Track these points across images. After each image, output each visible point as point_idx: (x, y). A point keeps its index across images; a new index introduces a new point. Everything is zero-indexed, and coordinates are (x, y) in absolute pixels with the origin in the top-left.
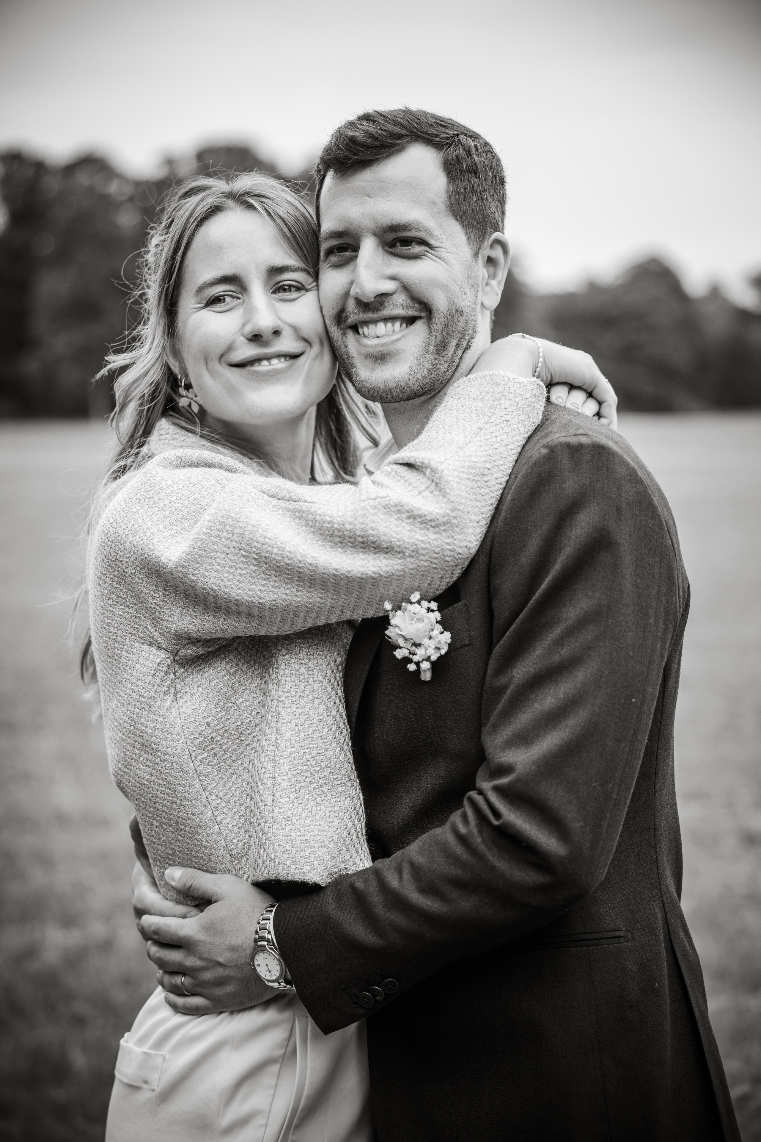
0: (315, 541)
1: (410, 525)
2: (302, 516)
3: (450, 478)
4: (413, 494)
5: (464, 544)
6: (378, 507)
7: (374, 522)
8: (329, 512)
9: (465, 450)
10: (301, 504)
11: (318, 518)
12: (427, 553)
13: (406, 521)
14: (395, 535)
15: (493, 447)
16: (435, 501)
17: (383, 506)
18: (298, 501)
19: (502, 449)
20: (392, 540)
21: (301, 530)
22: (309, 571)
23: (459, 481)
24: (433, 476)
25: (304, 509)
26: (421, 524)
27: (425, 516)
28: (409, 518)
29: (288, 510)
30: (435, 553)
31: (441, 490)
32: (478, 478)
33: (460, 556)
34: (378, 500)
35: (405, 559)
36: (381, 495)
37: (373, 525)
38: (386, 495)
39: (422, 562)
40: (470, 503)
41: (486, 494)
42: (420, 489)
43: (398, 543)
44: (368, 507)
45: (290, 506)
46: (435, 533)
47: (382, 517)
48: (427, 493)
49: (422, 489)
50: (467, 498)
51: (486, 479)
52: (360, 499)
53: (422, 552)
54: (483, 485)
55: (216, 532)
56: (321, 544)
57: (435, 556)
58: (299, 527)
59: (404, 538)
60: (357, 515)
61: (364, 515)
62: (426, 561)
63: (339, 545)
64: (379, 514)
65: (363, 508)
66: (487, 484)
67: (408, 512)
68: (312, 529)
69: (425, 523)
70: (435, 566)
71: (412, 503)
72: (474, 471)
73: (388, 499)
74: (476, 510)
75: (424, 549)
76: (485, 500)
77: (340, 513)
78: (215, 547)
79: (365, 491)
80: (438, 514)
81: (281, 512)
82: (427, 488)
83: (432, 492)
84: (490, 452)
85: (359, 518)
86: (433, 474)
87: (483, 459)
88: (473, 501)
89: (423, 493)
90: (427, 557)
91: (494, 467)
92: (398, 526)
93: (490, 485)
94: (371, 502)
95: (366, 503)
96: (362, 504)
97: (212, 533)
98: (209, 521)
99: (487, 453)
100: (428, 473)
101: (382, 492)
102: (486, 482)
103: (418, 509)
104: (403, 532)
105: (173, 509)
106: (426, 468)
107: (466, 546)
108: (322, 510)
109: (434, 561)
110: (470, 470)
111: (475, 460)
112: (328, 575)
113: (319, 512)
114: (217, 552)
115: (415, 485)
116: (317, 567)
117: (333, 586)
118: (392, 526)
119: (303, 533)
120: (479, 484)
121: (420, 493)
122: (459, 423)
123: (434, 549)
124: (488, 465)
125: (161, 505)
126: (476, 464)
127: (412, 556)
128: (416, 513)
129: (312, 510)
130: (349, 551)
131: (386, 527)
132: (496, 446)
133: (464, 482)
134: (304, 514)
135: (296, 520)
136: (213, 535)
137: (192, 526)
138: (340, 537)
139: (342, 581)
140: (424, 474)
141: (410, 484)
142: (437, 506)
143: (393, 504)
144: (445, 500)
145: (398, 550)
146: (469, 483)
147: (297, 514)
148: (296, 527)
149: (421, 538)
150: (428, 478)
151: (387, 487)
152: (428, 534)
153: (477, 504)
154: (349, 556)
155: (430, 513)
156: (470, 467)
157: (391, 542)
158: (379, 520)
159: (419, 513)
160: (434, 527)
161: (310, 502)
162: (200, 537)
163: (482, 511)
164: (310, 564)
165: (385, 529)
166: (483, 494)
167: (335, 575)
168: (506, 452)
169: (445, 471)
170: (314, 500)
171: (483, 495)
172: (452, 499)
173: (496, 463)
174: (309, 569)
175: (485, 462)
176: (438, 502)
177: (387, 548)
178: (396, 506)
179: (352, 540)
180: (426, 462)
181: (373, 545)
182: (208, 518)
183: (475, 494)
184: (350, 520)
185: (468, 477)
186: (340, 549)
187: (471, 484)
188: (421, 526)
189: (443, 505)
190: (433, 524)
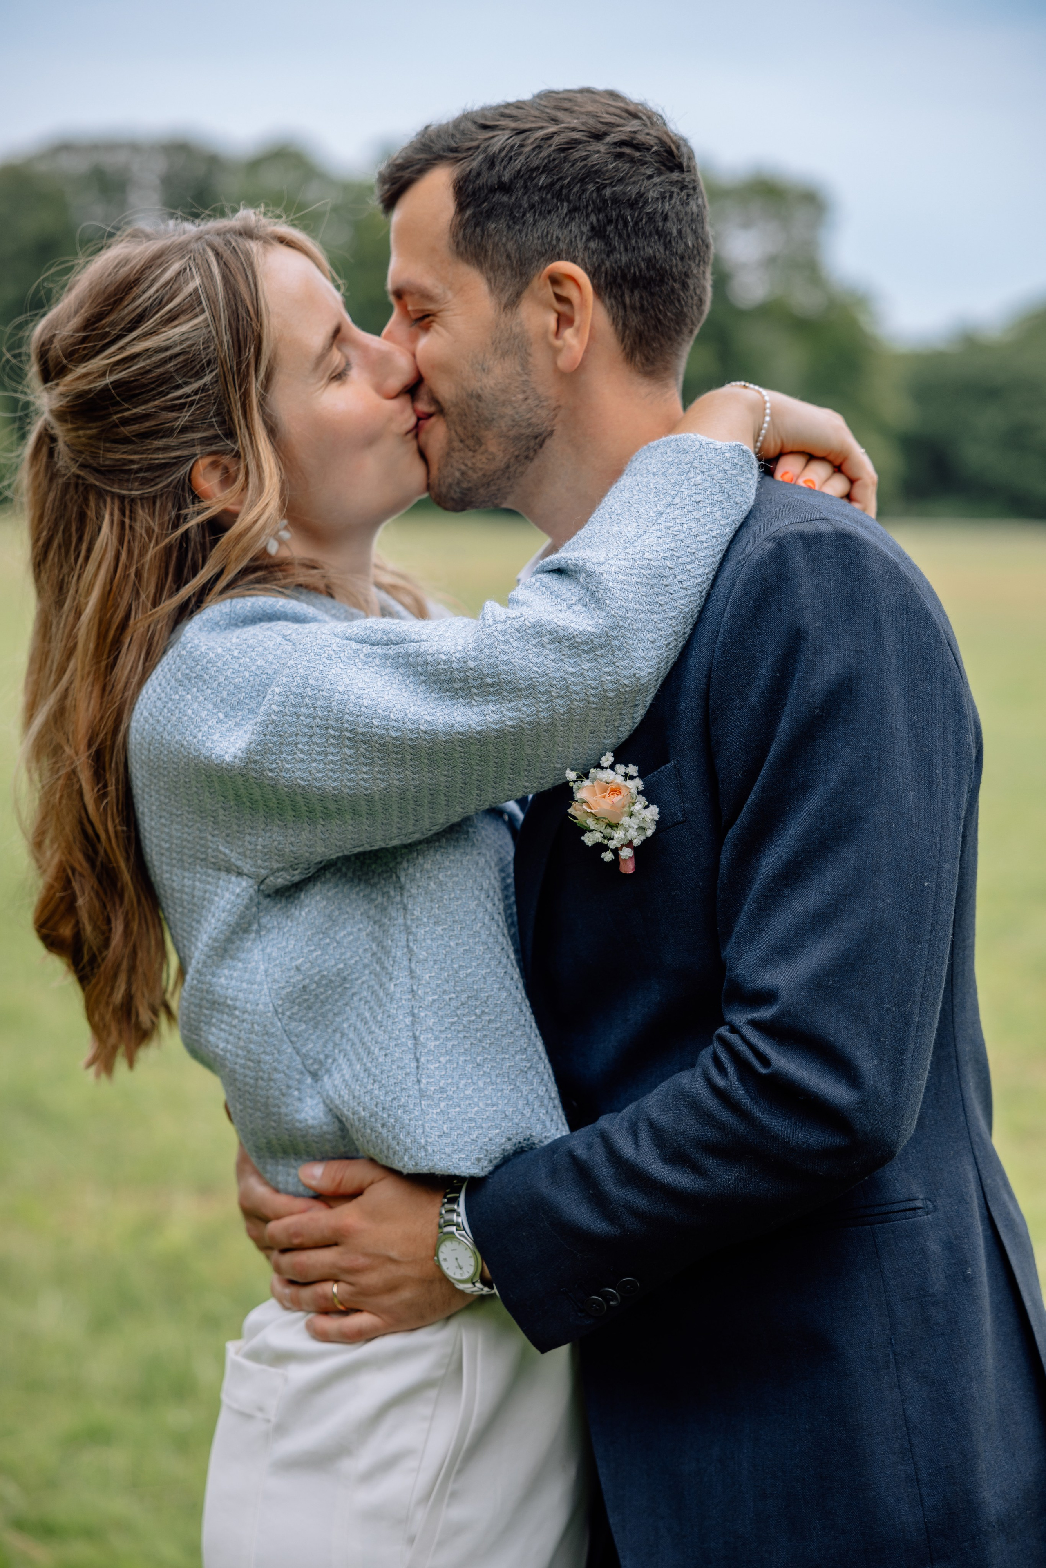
0: (428, 694)
1: (555, 653)
2: (407, 663)
3: (611, 584)
4: (560, 608)
5: (630, 672)
6: (509, 631)
7: (505, 653)
8: (444, 649)
9: (636, 544)
10: (406, 646)
11: (429, 658)
12: (582, 689)
13: (548, 646)
14: (536, 669)
15: (676, 538)
16: (589, 616)
17: (516, 629)
18: (402, 642)
19: (689, 541)
20: (532, 675)
21: (408, 682)
22: (425, 743)
23: (625, 587)
24: (588, 583)
25: (411, 650)
26: (570, 650)
27: (574, 637)
28: (552, 642)
29: (386, 657)
30: (592, 688)
31: (597, 602)
32: (655, 581)
33: (627, 689)
34: (510, 622)
35: (551, 701)
36: (514, 616)
37: (505, 658)
38: (519, 615)
39: (576, 703)
40: (643, 615)
41: (666, 603)
42: (570, 602)
43: (540, 680)
44: (496, 633)
45: (390, 651)
46: (589, 661)
47: (515, 644)
48: (579, 607)
49: (573, 602)
50: (636, 610)
51: (665, 583)
52: (484, 625)
53: (574, 688)
54: (661, 591)
55: (291, 709)
56: (437, 696)
57: (593, 692)
58: (405, 678)
59: (548, 672)
60: (483, 646)
61: (492, 645)
62: (580, 701)
63: (461, 693)
64: (511, 640)
65: (490, 636)
66: (667, 589)
67: (550, 633)
68: (423, 678)
69: (575, 647)
70: (594, 706)
71: (555, 620)
72: (649, 572)
73: (523, 619)
74: (651, 626)
75: (575, 684)
76: (665, 611)
77: (460, 648)
78: (294, 729)
79: (490, 614)
80: (592, 634)
81: (377, 661)
82: (580, 600)
83: (585, 606)
84: (673, 544)
85: (486, 650)
86: (588, 580)
87: (662, 554)
88: (646, 614)
89: (574, 607)
90: (582, 695)
91: (677, 566)
92: (538, 655)
93: (671, 591)
94: (500, 627)
95: (493, 628)
96: (488, 631)
97: (287, 710)
98: (280, 694)
99: (668, 546)
100: (581, 580)
101: (514, 613)
102: (667, 586)
103: (564, 629)
104: (546, 663)
105: (232, 687)
106: (580, 572)
107: (634, 675)
108: (434, 648)
109: (592, 699)
110: (643, 571)
111: (650, 557)
112: (452, 742)
113: (430, 651)
114: (297, 735)
115: (564, 597)
116: (435, 734)
117: (461, 757)
118: (531, 656)
119: (411, 685)
120: (656, 590)
121: (569, 607)
122: (632, 509)
123: (589, 682)
124: (669, 563)
125: (215, 685)
126: (652, 562)
127: (562, 696)
128: (561, 633)
129: (421, 650)
130: (474, 703)
131: (522, 658)
132: (682, 536)
133: (633, 589)
134: (411, 659)
135: (400, 670)
136: (288, 713)
137: (259, 704)
138: (460, 680)
139: (472, 747)
140: (578, 582)
141: (557, 596)
142: (590, 622)
143: (530, 625)
144: (603, 614)
145: (542, 689)
146: (641, 589)
147: (401, 660)
148: (401, 679)
149: (571, 670)
150: (582, 587)
151: (524, 604)
152: (579, 663)
153: (652, 617)
154: (475, 709)
155: (581, 633)
156: (641, 567)
157: (531, 678)
158: (512, 650)
159: (566, 634)
160: (587, 652)
161: (418, 642)
162: (270, 718)
163: (659, 627)
164: (426, 732)
165: (521, 661)
166: (662, 603)
167: (461, 741)
168: (695, 546)
169: (605, 575)
170: (424, 637)
171: (661, 605)
172: (613, 613)
173: (680, 560)
174: (425, 740)
175: (664, 558)
176: (592, 618)
177: (526, 689)
178: (534, 626)
179: (476, 683)
180: (580, 563)
181: (508, 688)
182: (277, 690)
183: (649, 603)
184: (473, 654)
185: (638, 580)
186: (461, 700)
187: (645, 589)
188: (569, 653)
189: (600, 621)
190: (586, 649)
